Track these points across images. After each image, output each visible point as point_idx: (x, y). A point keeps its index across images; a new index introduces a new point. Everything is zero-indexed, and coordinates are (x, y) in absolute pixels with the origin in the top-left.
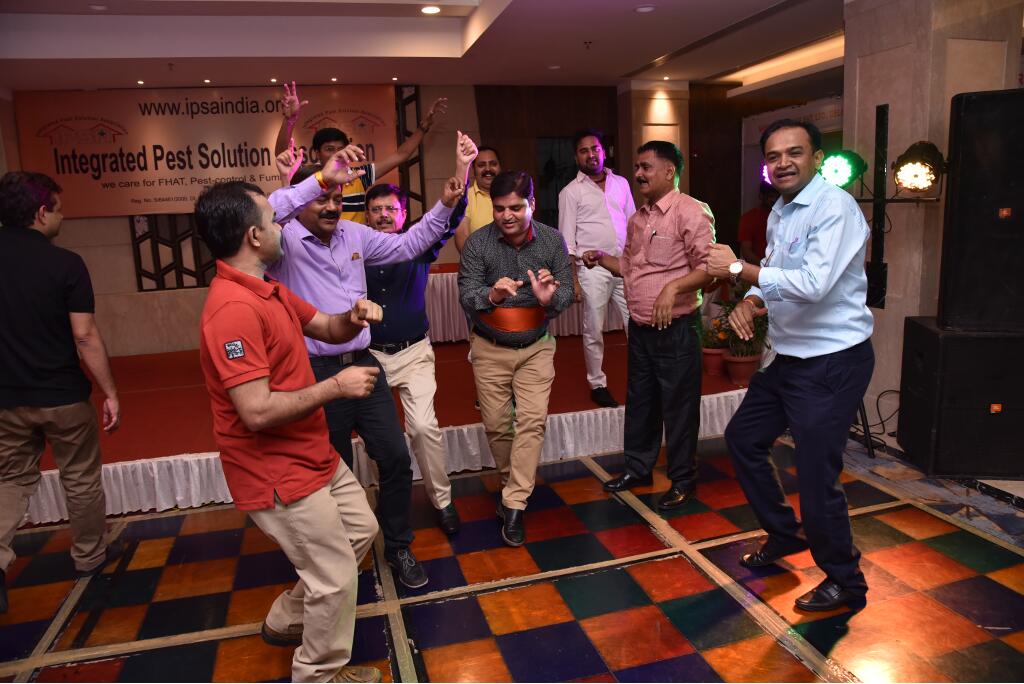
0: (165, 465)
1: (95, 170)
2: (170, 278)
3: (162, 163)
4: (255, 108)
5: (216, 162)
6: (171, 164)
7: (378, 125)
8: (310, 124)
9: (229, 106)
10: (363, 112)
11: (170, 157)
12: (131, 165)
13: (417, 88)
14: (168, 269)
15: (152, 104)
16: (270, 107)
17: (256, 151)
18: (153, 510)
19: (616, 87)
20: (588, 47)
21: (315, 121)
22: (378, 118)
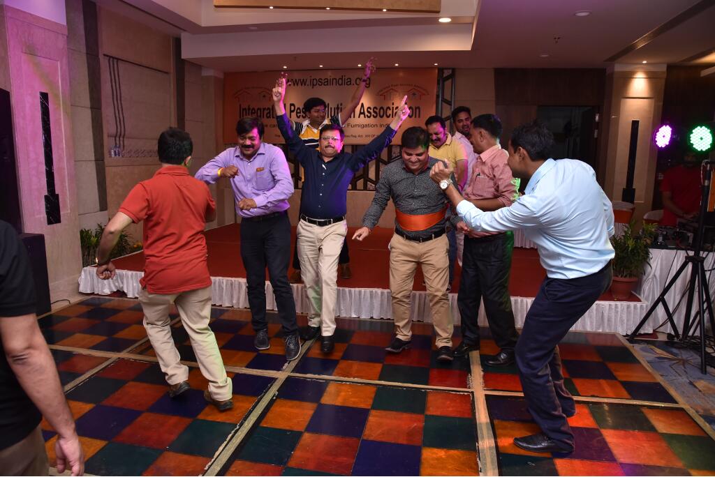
3: (294, 114)
4: (349, 82)
6: (299, 115)
7: (424, 94)
8: (380, 93)
9: (334, 80)
10: (415, 86)
11: (299, 111)
18: (221, 306)
19: (606, 69)
20: (557, 42)
21: (384, 91)
22: (425, 90)
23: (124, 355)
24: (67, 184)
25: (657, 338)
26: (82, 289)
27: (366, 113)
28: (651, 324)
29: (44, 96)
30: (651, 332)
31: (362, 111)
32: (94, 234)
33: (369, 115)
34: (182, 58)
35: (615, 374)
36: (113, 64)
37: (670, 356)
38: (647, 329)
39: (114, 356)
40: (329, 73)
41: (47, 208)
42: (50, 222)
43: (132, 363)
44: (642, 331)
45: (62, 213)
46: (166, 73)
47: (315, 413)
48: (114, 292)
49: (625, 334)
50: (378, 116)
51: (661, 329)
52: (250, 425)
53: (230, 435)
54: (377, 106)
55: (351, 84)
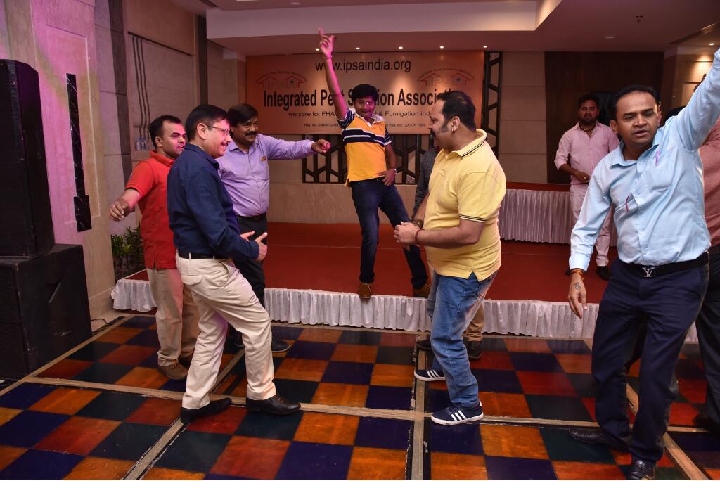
0: (297, 294)
1: (285, 105)
2: (323, 176)
3: (325, 102)
4: (387, 67)
7: (469, 80)
8: (421, 79)
9: (371, 65)
10: (460, 71)
12: (307, 102)
13: (501, 53)
14: (322, 170)
16: (397, 66)
17: (385, 96)
18: (287, 322)
19: (664, 53)
20: (638, 21)
21: (426, 76)
22: (470, 75)
24: (97, 183)
26: (117, 305)
27: (406, 100)
29: (72, 78)
31: (402, 98)
32: (125, 240)
33: (409, 102)
34: (207, 38)
36: (137, 43)
40: (366, 56)
41: (76, 212)
42: (80, 229)
45: (92, 217)
46: (189, 55)
50: (419, 103)
54: (418, 92)
55: (388, 68)
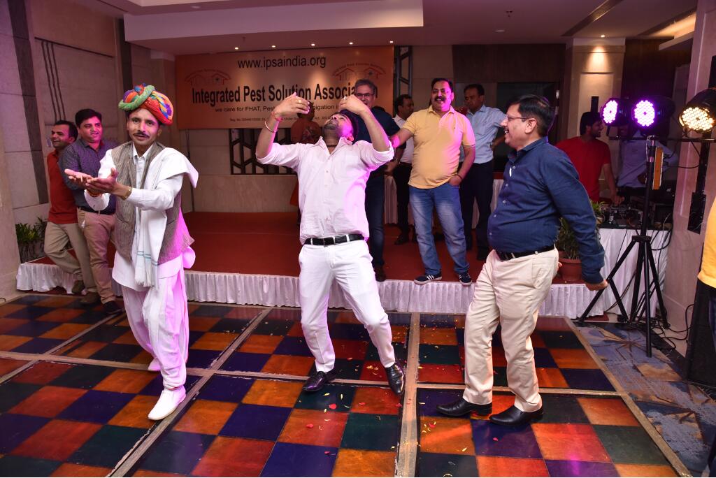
1: (212, 101)
2: (249, 167)
3: (248, 97)
4: (304, 63)
5: (279, 97)
6: (253, 98)
7: (380, 74)
9: (289, 61)
10: (372, 65)
11: (253, 94)
12: (231, 98)
14: (248, 162)
15: (245, 61)
16: (313, 62)
19: (565, 44)
20: (509, 16)
21: (340, 71)
22: (381, 69)
23: (47, 357)
25: (608, 320)
27: (322, 94)
28: (601, 306)
30: (601, 313)
31: (318, 92)
32: (32, 227)
33: (325, 96)
34: (126, 40)
35: (557, 361)
36: (48, 48)
37: (618, 339)
38: (598, 311)
39: (34, 358)
40: (284, 54)
43: (52, 365)
44: (592, 313)
47: (233, 414)
48: (54, 289)
49: (575, 318)
50: (335, 97)
51: (612, 310)
52: (162, 430)
53: (139, 442)
54: (333, 87)
55: (305, 65)
